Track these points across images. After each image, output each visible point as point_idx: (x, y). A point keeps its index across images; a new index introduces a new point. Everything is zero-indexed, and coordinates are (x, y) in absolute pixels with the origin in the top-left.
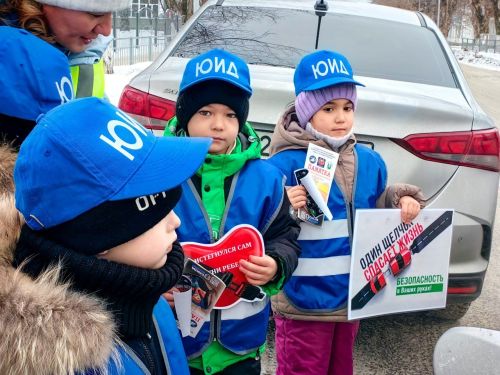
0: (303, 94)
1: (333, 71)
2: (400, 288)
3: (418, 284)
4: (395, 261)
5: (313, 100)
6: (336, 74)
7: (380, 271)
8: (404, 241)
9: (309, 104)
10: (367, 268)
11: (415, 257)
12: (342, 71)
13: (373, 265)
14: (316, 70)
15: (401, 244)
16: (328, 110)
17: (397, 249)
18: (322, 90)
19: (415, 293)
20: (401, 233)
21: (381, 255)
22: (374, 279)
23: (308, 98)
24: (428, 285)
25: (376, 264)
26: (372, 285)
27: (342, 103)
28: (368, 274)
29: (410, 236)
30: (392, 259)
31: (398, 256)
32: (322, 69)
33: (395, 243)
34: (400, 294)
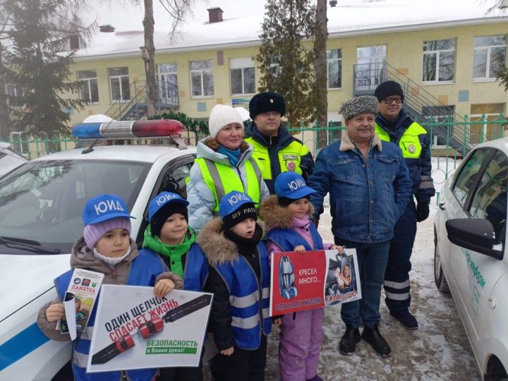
0: (88, 226)
1: (111, 209)
2: (151, 349)
3: (170, 346)
4: (145, 327)
5: (96, 230)
6: (114, 211)
7: (128, 334)
8: (156, 312)
9: (93, 234)
10: (113, 331)
11: (167, 326)
12: (118, 209)
13: (120, 329)
14: (98, 209)
15: (152, 313)
16: (109, 236)
17: (148, 318)
18: (102, 223)
19: (167, 353)
20: (153, 306)
21: (130, 322)
22: (121, 340)
23: (92, 229)
24: (181, 348)
25: (123, 327)
26: (119, 345)
27: (119, 231)
28: (114, 336)
29: (163, 308)
30: (141, 326)
31: (149, 323)
32: (103, 207)
33: (146, 313)
34: (150, 353)
